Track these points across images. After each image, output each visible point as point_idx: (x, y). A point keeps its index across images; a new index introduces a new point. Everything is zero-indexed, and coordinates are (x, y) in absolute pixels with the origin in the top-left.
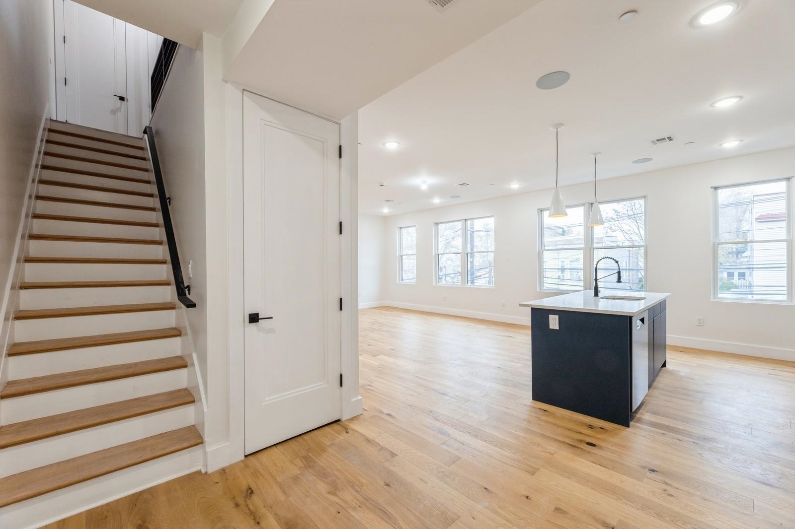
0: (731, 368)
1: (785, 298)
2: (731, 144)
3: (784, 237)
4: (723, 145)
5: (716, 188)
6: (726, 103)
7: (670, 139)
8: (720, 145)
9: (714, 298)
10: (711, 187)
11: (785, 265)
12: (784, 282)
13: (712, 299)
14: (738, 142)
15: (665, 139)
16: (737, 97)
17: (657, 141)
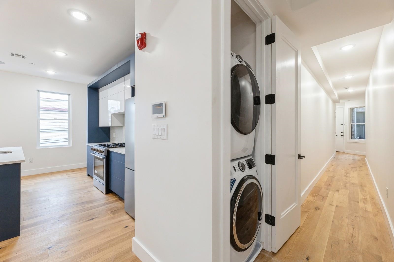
0: (51, 179)
1: (67, 143)
2: (51, 72)
3: (67, 119)
4: (47, 71)
5: (39, 91)
6: (60, 54)
7: (24, 57)
8: (46, 71)
9: (38, 147)
10: (37, 90)
11: (67, 129)
12: (67, 137)
13: (37, 148)
14: (54, 73)
15: (21, 56)
16: (65, 53)
17: (15, 54)
